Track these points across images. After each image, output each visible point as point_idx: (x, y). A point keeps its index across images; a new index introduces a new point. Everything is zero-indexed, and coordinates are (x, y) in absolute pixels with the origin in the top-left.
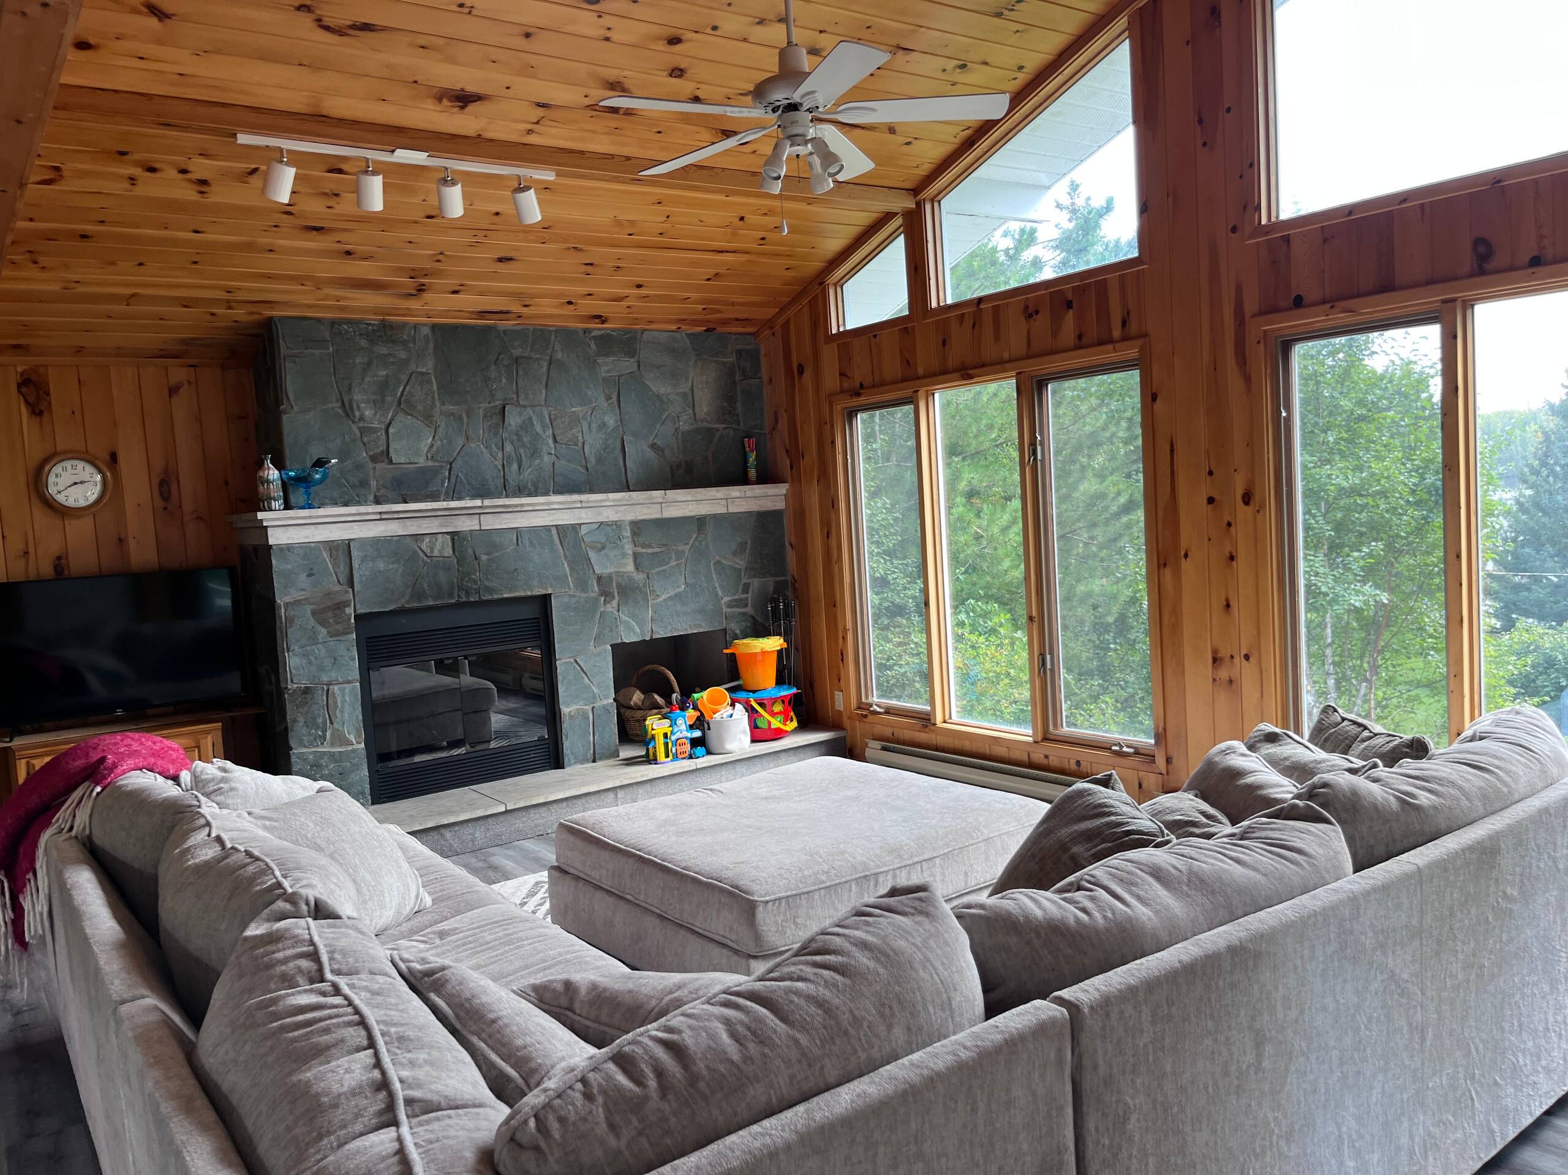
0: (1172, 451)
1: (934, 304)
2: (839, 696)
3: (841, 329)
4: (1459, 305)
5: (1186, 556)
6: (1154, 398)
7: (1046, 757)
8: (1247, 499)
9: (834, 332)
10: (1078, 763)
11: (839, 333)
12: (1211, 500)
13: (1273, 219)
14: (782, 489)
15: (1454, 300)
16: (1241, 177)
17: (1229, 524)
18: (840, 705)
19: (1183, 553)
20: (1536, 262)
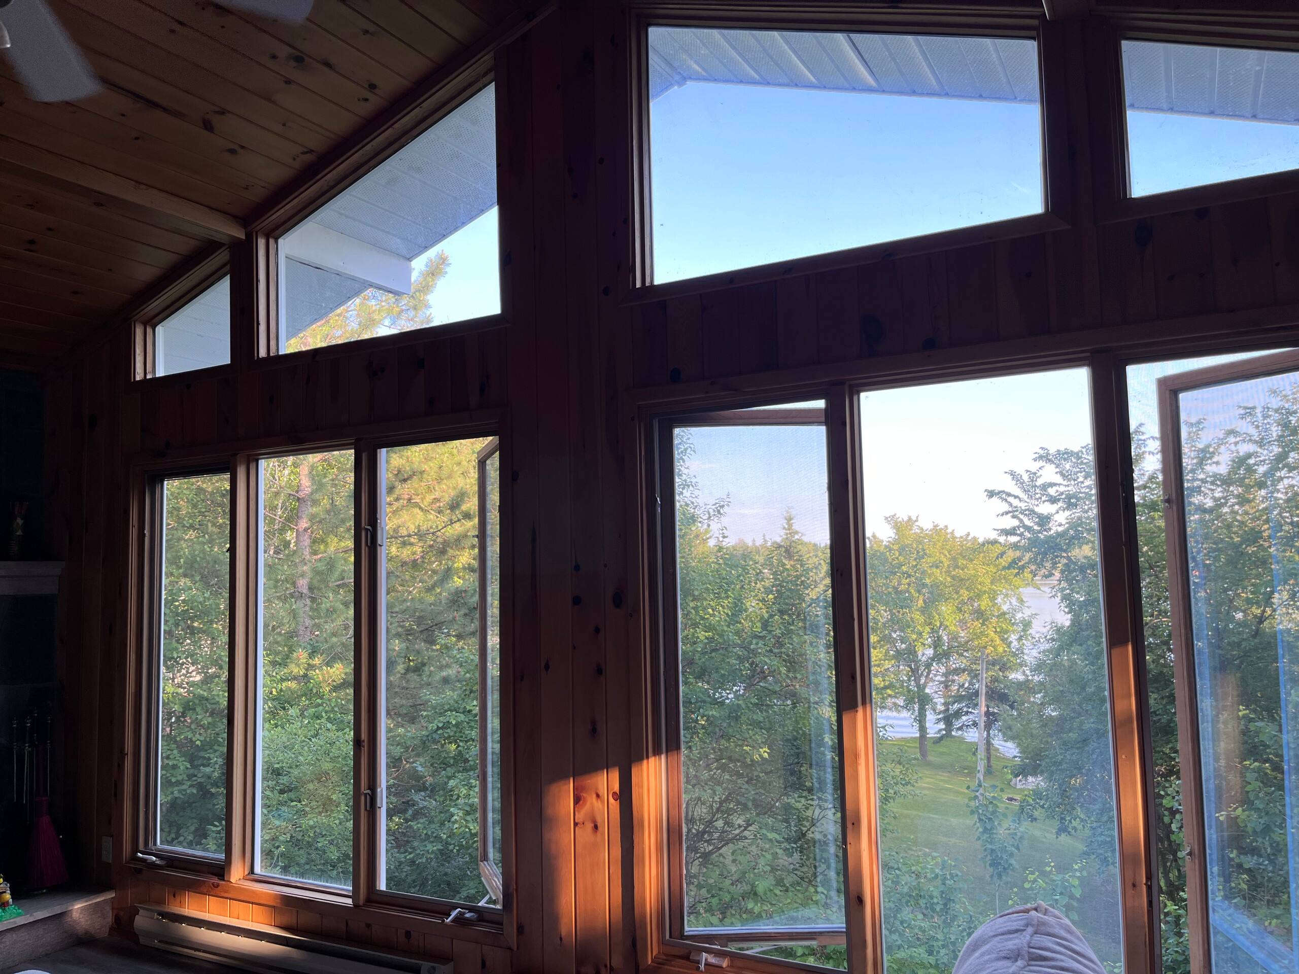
0: (534, 540)
1: (263, 353)
2: (107, 843)
3: (149, 376)
4: (847, 387)
5: (547, 667)
6: (515, 478)
7: (368, 926)
8: (618, 600)
9: (138, 378)
10: (408, 934)
11: (145, 381)
12: (577, 601)
13: (647, 284)
14: (55, 569)
15: (842, 383)
16: (614, 234)
17: (597, 630)
18: (107, 856)
19: (543, 664)
20: (930, 344)
